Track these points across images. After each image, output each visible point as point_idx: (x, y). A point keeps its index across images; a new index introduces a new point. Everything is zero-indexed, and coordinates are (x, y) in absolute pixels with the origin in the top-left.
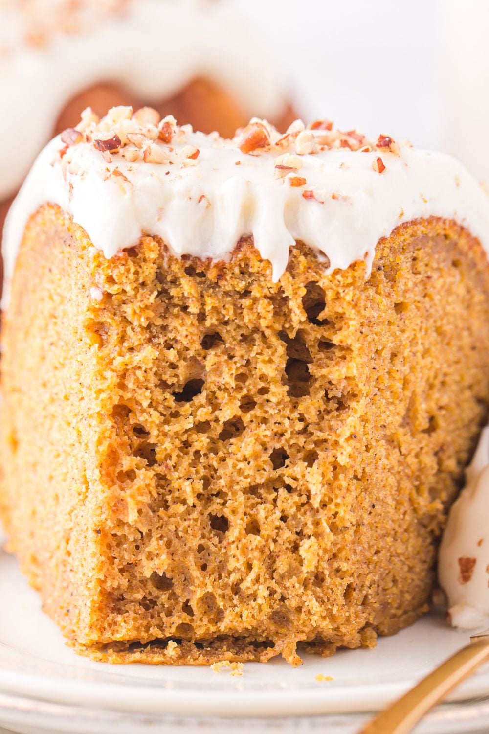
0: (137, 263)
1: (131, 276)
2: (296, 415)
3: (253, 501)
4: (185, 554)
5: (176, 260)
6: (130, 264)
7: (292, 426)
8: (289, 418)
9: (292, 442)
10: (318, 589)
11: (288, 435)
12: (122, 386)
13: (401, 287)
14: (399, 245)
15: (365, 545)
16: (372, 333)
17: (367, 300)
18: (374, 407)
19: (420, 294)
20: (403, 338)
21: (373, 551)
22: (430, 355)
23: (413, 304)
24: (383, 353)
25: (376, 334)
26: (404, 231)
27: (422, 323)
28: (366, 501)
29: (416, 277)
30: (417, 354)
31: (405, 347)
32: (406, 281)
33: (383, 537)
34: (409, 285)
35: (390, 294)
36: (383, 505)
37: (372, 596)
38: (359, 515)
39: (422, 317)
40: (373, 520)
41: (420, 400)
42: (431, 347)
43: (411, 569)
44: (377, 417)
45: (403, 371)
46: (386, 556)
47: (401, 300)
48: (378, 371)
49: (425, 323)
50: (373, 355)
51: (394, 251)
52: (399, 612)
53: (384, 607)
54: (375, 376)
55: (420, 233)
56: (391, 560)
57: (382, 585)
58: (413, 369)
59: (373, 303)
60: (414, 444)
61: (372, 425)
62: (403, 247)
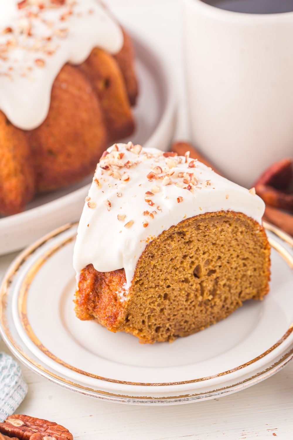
13: (188, 236)
14: (186, 225)
15: (167, 315)
16: (169, 253)
17: (165, 244)
18: (171, 275)
19: (201, 236)
20: (190, 251)
21: (172, 316)
22: (209, 253)
23: (196, 240)
24: (177, 258)
25: (172, 253)
26: (188, 221)
27: (202, 244)
28: (167, 302)
29: (198, 231)
30: (199, 254)
31: (191, 253)
32: (192, 234)
33: (178, 310)
34: (193, 235)
35: (181, 239)
36: (178, 301)
37: (172, 328)
38: (162, 307)
39: (203, 242)
40: (171, 307)
41: (202, 267)
42: (209, 250)
43: (196, 317)
44: (173, 277)
45: (190, 260)
46: (180, 316)
47: (188, 240)
48: (173, 264)
49: (205, 244)
50: (170, 260)
51: (183, 227)
52: (189, 330)
53: (179, 330)
54: (171, 266)
55: (200, 219)
56: (183, 316)
57: (177, 324)
58: (197, 259)
59: (169, 245)
60: (198, 281)
61: (170, 280)
62: (189, 224)
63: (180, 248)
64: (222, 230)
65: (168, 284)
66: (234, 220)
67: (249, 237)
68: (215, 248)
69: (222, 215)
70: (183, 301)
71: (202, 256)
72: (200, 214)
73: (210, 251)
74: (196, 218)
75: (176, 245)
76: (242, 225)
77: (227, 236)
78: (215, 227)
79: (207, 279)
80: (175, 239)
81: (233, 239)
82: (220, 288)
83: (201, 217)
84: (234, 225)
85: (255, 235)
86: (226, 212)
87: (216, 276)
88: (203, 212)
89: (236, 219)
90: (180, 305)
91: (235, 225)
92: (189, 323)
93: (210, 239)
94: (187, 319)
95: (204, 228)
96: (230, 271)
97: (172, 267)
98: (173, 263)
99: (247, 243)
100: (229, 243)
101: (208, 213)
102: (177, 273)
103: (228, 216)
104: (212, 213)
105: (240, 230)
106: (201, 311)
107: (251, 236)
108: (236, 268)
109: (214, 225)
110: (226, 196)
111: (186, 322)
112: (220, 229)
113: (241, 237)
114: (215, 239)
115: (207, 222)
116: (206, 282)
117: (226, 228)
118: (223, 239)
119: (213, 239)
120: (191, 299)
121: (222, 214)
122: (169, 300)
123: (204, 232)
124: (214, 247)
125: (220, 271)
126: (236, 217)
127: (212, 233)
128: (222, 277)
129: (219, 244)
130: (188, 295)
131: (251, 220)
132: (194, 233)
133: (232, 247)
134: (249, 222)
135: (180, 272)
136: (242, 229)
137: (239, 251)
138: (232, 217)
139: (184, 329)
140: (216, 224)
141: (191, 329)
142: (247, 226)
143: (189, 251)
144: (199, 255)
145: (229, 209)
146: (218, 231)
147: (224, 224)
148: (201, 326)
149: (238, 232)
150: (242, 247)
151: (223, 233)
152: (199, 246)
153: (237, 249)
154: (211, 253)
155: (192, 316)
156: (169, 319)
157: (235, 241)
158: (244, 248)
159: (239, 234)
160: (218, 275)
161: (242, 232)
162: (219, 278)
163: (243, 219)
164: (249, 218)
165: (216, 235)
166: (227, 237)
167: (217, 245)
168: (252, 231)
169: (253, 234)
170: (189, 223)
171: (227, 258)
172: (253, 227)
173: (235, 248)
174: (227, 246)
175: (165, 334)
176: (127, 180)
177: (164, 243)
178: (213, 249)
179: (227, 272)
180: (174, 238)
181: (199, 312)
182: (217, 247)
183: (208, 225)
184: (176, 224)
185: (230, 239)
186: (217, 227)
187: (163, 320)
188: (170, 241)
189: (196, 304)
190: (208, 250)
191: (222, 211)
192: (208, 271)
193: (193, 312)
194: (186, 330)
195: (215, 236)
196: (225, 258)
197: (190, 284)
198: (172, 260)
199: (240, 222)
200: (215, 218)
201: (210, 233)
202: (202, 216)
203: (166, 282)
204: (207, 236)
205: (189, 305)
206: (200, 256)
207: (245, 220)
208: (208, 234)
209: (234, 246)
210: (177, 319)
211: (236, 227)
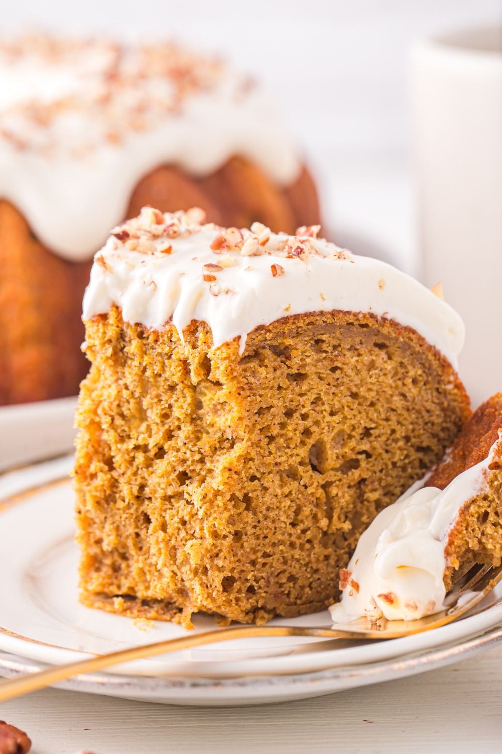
0: (104, 325)
1: (100, 334)
2: (196, 449)
3: (165, 507)
4: (127, 537)
5: (131, 326)
6: (101, 325)
7: (192, 456)
8: (191, 451)
9: (192, 468)
10: (203, 577)
11: (189, 463)
12: (95, 412)
13: (296, 361)
14: (291, 331)
15: (248, 550)
16: (254, 395)
17: (245, 370)
18: (258, 449)
19: (325, 367)
20: (302, 399)
21: (260, 554)
22: (343, 413)
23: (314, 375)
24: (272, 410)
25: (261, 396)
26: (296, 321)
27: (328, 389)
28: (249, 517)
29: (319, 355)
30: (322, 412)
31: (303, 406)
32: (304, 357)
33: (274, 545)
34: (308, 360)
35: (280, 367)
36: (273, 522)
37: (260, 588)
38: (240, 527)
39: (329, 384)
40: (258, 532)
41: (328, 446)
42: (343, 407)
43: (316, 571)
44: (263, 457)
45: (302, 424)
46: (278, 559)
47: (296, 371)
48: (264, 423)
49: (333, 389)
50: (255, 411)
51: (283, 335)
52: (299, 602)
53: (276, 596)
54: (258, 427)
55: (321, 322)
56: (285, 562)
57: (272, 580)
58: (317, 423)
59: (254, 373)
60: (319, 479)
61: (257, 462)
62: (298, 333)
63: (279, 388)
64: (372, 365)
65: (251, 471)
66: (397, 345)
67: (432, 396)
68: (356, 406)
69: (370, 325)
70: (285, 523)
71: (328, 418)
72: (322, 308)
73: (346, 409)
74: (312, 319)
75: (270, 376)
76: (415, 360)
77: (383, 382)
78: (356, 353)
79: (340, 480)
80: (266, 361)
81: (397, 392)
82: (368, 510)
83: (325, 319)
84: (397, 359)
85: (445, 393)
86: (379, 318)
87: (360, 475)
88: (328, 307)
89: (401, 342)
90: (278, 532)
91: (399, 360)
92: (300, 582)
93: (346, 380)
94: (294, 572)
95: (330, 349)
96: (390, 472)
97: (261, 430)
98: (263, 421)
99: (428, 411)
100: (388, 401)
101: (339, 312)
102: (272, 447)
103: (385, 330)
104: (349, 313)
105: (412, 373)
106: (327, 558)
107: (435, 394)
108: (404, 469)
109: (352, 348)
110: (380, 282)
111: (292, 578)
112: (366, 359)
113: (414, 391)
114: (356, 383)
115: (338, 335)
116: (337, 486)
117: (380, 361)
118: (375, 388)
119: (352, 381)
120: (302, 521)
121: (371, 323)
122: (255, 514)
123: (332, 360)
124: (354, 403)
125: (368, 466)
126: (401, 340)
127: (350, 365)
128: (372, 482)
129: (365, 399)
130: (297, 512)
131: (437, 354)
132: (309, 356)
133: (395, 413)
134: (430, 357)
135: (279, 449)
136: (416, 372)
137: (411, 427)
138: (394, 335)
139: (288, 595)
140: (358, 344)
141: (304, 599)
142: (427, 369)
143: (299, 398)
144: (322, 415)
145: (386, 313)
146: (361, 364)
147: (376, 350)
148: (328, 597)
149: (406, 379)
150: (417, 418)
151: (373, 372)
152: (320, 391)
153: (405, 419)
154: (349, 417)
155: (306, 565)
156: (253, 563)
157: (402, 398)
158: (420, 421)
159: (409, 381)
160: (365, 476)
161: (415, 381)
162: (367, 483)
163: (418, 348)
164: (430, 348)
165: (358, 372)
166: (384, 385)
167: (361, 400)
168: (439, 382)
169: (440, 390)
170: (298, 327)
171: (384, 438)
172: (440, 373)
173: (400, 415)
174: (383, 406)
175: (245, 601)
176: (168, 251)
177: (243, 366)
178: (352, 407)
179: (384, 472)
180: (265, 358)
181: (322, 558)
182: (360, 404)
183: (340, 345)
184: (267, 321)
185: (389, 392)
186: (359, 355)
187: (239, 561)
188: (256, 365)
189: (315, 537)
190: (340, 406)
191: (372, 316)
192: (341, 462)
193: (309, 556)
194: (292, 600)
195: (357, 374)
196: (379, 436)
197: (302, 483)
198: (260, 412)
199: (412, 355)
200: (355, 329)
201: (344, 364)
202: (327, 319)
203: (248, 466)
204: (338, 372)
205: (299, 538)
206: (324, 417)
207: (421, 351)
208: (339, 365)
209: (399, 412)
210: (271, 567)
211: (401, 364)
